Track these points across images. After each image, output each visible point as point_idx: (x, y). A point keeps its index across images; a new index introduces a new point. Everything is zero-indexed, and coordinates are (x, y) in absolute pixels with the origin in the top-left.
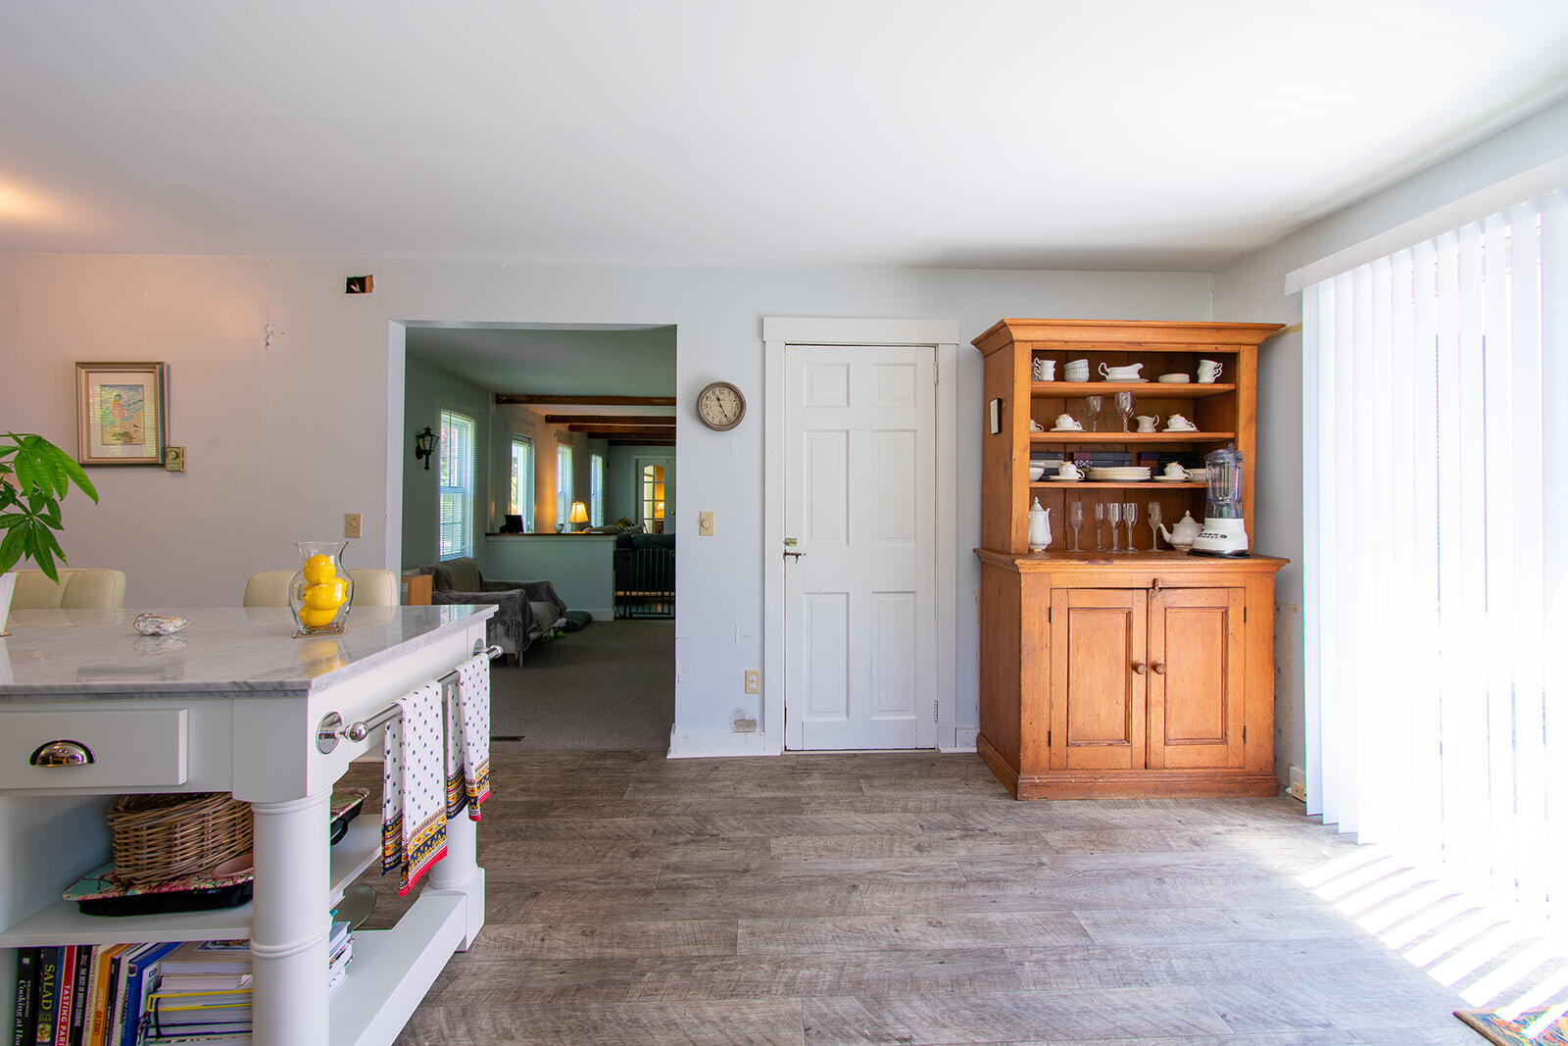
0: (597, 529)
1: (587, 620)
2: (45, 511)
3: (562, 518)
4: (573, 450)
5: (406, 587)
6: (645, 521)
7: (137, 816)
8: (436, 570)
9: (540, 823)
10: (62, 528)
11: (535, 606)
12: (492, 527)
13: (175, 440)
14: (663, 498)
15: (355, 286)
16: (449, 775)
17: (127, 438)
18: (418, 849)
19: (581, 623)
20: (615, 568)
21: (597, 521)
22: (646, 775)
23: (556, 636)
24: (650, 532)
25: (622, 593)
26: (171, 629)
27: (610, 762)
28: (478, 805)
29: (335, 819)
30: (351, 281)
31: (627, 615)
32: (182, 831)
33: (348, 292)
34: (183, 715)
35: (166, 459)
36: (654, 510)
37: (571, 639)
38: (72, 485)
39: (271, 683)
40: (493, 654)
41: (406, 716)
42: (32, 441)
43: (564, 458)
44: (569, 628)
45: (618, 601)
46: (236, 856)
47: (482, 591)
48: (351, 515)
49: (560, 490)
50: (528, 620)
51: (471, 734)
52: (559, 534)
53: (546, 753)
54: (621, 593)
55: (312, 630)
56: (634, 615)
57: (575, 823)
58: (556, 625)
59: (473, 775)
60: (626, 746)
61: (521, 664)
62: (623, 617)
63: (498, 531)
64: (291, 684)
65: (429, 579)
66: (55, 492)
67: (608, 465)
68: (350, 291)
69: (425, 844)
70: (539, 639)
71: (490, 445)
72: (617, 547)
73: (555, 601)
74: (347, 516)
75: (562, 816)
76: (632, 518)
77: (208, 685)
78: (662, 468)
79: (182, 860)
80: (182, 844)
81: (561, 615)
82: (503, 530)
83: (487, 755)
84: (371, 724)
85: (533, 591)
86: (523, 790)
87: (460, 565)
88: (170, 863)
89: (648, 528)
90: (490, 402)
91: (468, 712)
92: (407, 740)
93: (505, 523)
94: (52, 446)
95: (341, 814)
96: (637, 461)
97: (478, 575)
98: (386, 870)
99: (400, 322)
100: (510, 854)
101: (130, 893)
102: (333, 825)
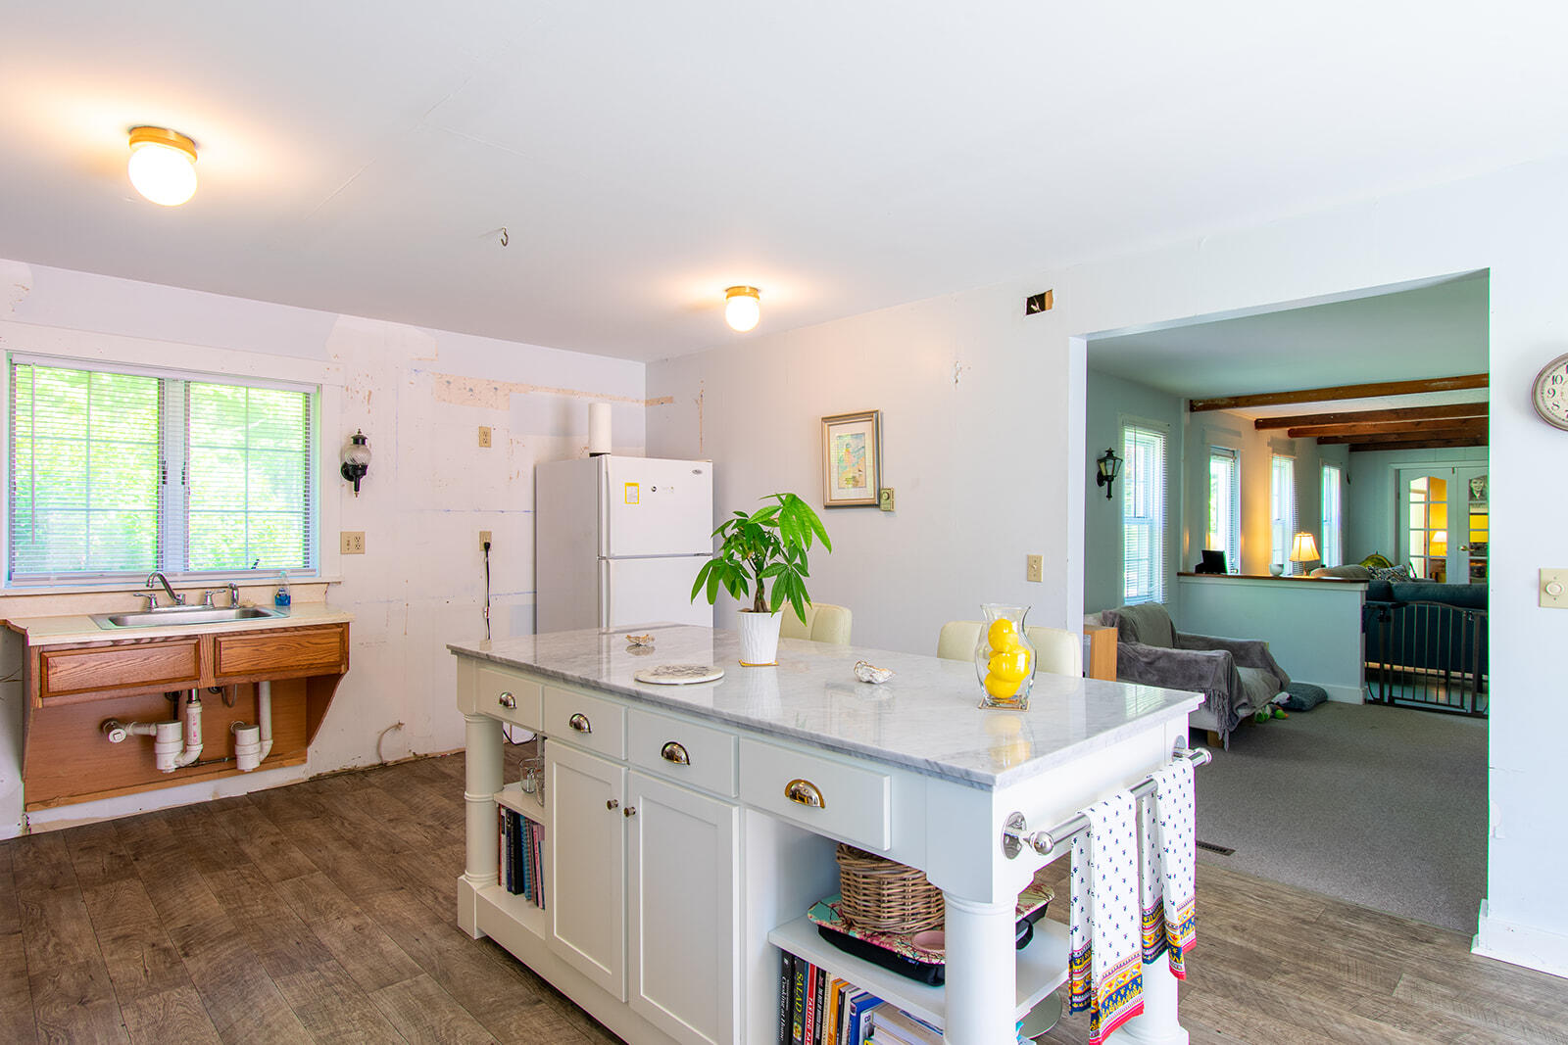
0: (1331, 572)
1: (1321, 699)
2: (798, 560)
3: (1280, 553)
4: (1294, 460)
5: (1089, 640)
6: (1412, 560)
7: (856, 862)
8: (1121, 617)
9: (1261, 984)
10: (808, 575)
11: (1244, 673)
12: (1186, 564)
13: (886, 484)
14: (1445, 527)
15: (1035, 305)
16: (1145, 908)
17: (855, 482)
18: (1110, 997)
19: (1309, 702)
20: (1364, 630)
21: (1332, 558)
22: (1433, 969)
23: (1274, 716)
24: (1420, 576)
25: (1377, 665)
26: (881, 680)
27: (1366, 928)
28: (1182, 959)
29: (1020, 918)
30: (1031, 301)
31: (1386, 700)
32: (888, 889)
33: (1028, 313)
34: (886, 780)
35: (879, 501)
36: (1427, 544)
37: (1295, 722)
38: (814, 536)
39: (959, 769)
40: (1199, 761)
41: (1095, 832)
42: (790, 499)
43: (1282, 474)
44: (1292, 707)
45: (1370, 676)
46: (932, 929)
47: (1174, 647)
48: (1033, 557)
49: (1275, 516)
50: (1235, 692)
51: (1171, 864)
52: (1277, 578)
53: (1266, 884)
54: (1372, 665)
55: (996, 702)
56: (1397, 701)
57: (1313, 1004)
58: (1275, 700)
59: (1174, 916)
60: (1394, 909)
61: (1226, 746)
62: (1375, 702)
63: (1194, 571)
64: (976, 775)
65: (1114, 631)
66: (803, 543)
67: (1348, 481)
68: (1030, 311)
69: (1118, 992)
70: (1249, 718)
71: (1182, 464)
72: (1367, 599)
73: (1272, 669)
74: (1028, 557)
75: (1294, 988)
76: (1388, 553)
77: (905, 758)
78: (1442, 482)
79: (889, 917)
80: (889, 901)
81: (1282, 689)
82: (1200, 569)
83: (1191, 892)
84: (1056, 836)
85: (1241, 653)
86: (1234, 927)
87: (1147, 611)
88: (879, 917)
89: (1418, 570)
90: (1183, 410)
91: (1168, 834)
92: (1095, 861)
93: (1202, 561)
94: (802, 503)
95: (1027, 913)
96: (1398, 471)
97: (1169, 624)
98: (1073, 1009)
99: (1081, 336)
100: (1220, 1014)
101: (851, 933)
102: (1018, 924)
